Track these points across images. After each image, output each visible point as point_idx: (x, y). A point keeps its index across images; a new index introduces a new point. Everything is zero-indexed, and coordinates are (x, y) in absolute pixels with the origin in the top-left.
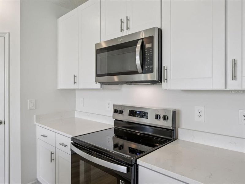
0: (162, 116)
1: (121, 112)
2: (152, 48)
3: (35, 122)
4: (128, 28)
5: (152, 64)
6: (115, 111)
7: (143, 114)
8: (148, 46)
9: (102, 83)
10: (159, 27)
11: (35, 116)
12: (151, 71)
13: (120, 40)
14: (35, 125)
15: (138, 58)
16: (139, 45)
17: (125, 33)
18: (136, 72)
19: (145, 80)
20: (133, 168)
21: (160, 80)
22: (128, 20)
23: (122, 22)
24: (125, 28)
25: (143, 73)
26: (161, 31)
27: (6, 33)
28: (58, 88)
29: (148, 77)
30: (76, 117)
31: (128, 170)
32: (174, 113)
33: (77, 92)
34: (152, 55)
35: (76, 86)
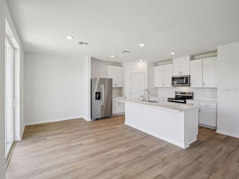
0: (190, 93)
1: (178, 93)
2: (188, 79)
4: (181, 74)
6: (176, 93)
7: (185, 93)
9: (173, 86)
12: (188, 84)
15: (185, 81)
16: (185, 78)
18: (184, 84)
19: (186, 85)
20: (185, 101)
21: (190, 86)
22: (181, 72)
26: (190, 76)
27: (143, 73)
28: (154, 87)
30: (158, 96)
32: (193, 93)
34: (188, 81)
35: (163, 87)
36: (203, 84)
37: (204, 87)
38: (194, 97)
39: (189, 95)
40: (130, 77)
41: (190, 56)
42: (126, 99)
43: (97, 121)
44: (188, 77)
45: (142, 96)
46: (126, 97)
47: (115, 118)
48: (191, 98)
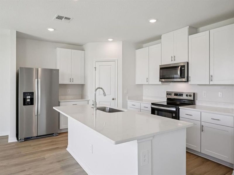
0: (189, 95)
1: (170, 94)
2: (185, 69)
3: (127, 99)
4: (174, 60)
5: (185, 75)
6: (167, 94)
7: (181, 95)
8: (183, 68)
9: (162, 82)
10: (187, 61)
11: (127, 97)
12: (184, 78)
13: (171, 65)
14: (127, 101)
15: (179, 72)
16: (180, 68)
17: (173, 62)
18: (178, 78)
19: (182, 81)
20: (178, 109)
21: (188, 81)
22: (174, 57)
23: (172, 57)
24: (173, 60)
25: (181, 78)
26: (188, 63)
27: (116, 60)
28: (136, 84)
29: (184, 80)
30: (143, 98)
31: (176, 109)
32: (194, 94)
33: (144, 86)
34: (184, 72)
35: (147, 83)
36: (211, 78)
37: (211, 83)
38: (197, 102)
39: (189, 98)
40: (95, 68)
41: (188, 27)
42: (88, 104)
43: (26, 142)
44: (184, 66)
45: (113, 99)
46: (88, 101)
47: (63, 137)
48: (191, 103)
